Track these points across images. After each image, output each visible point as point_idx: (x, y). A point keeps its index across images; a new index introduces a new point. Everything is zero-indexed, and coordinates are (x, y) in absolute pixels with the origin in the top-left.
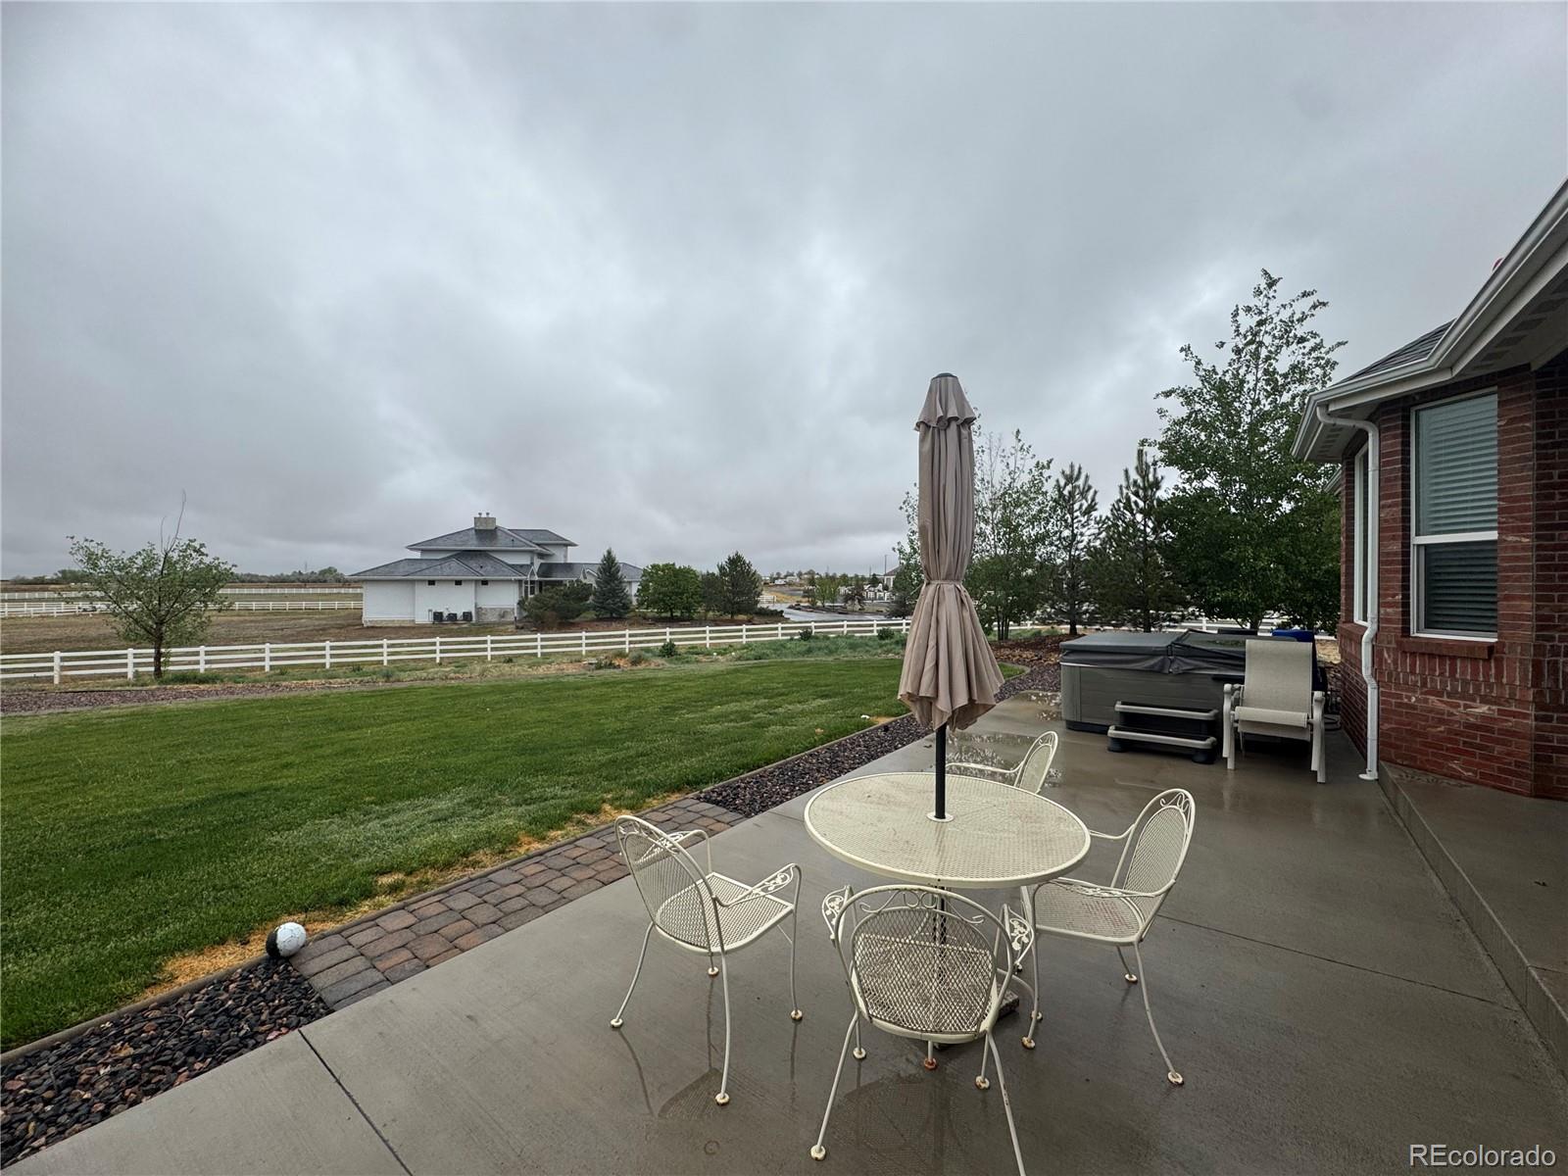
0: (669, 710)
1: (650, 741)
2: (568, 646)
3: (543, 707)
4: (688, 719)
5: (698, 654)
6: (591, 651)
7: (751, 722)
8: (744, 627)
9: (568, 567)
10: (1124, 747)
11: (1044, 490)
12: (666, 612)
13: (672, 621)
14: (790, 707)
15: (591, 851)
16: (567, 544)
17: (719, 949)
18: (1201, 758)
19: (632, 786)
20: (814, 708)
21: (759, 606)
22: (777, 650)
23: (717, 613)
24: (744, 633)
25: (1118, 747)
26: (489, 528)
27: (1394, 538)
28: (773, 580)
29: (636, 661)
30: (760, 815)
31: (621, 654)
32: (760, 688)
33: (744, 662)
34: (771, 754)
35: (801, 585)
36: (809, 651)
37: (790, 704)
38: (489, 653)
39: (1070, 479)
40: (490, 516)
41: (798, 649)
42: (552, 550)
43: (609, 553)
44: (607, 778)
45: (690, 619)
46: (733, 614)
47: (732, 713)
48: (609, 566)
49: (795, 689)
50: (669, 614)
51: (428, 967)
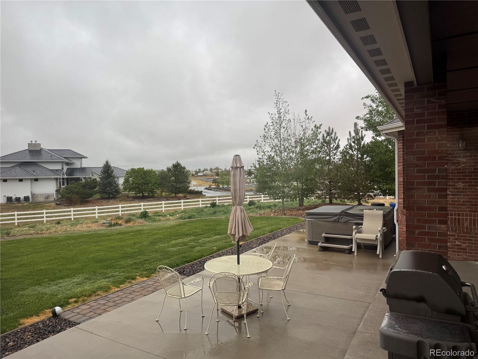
0: (153, 243)
1: (148, 256)
2: (87, 214)
3: (96, 244)
4: (162, 246)
5: (159, 216)
6: (101, 216)
7: (188, 246)
8: (182, 201)
9: (83, 170)
10: (324, 249)
11: (318, 138)
12: (139, 193)
13: (143, 198)
14: (204, 240)
15: (138, 288)
16: (81, 157)
17: (184, 297)
18: (347, 252)
19: (146, 270)
20: (214, 239)
21: (189, 189)
22: (199, 213)
23: (168, 193)
24: (182, 204)
25: (321, 249)
26: (38, 149)
27: (401, 177)
28: (197, 173)
29: (128, 221)
30: (192, 276)
31: (119, 218)
32: (191, 232)
33: (184, 220)
34: (196, 257)
35: (212, 176)
36: (215, 213)
37: (204, 238)
38: (45, 219)
39: (328, 134)
40: (37, 143)
41: (209, 212)
42: (74, 161)
43: (107, 162)
44: (135, 269)
45: (153, 197)
46: (176, 193)
47: (180, 243)
48: (107, 170)
49: (206, 232)
50: (141, 195)
51: (101, 315)
